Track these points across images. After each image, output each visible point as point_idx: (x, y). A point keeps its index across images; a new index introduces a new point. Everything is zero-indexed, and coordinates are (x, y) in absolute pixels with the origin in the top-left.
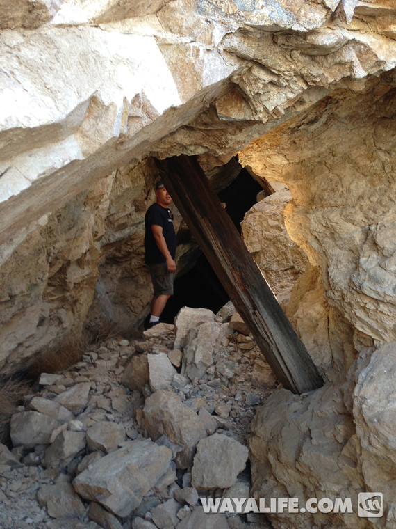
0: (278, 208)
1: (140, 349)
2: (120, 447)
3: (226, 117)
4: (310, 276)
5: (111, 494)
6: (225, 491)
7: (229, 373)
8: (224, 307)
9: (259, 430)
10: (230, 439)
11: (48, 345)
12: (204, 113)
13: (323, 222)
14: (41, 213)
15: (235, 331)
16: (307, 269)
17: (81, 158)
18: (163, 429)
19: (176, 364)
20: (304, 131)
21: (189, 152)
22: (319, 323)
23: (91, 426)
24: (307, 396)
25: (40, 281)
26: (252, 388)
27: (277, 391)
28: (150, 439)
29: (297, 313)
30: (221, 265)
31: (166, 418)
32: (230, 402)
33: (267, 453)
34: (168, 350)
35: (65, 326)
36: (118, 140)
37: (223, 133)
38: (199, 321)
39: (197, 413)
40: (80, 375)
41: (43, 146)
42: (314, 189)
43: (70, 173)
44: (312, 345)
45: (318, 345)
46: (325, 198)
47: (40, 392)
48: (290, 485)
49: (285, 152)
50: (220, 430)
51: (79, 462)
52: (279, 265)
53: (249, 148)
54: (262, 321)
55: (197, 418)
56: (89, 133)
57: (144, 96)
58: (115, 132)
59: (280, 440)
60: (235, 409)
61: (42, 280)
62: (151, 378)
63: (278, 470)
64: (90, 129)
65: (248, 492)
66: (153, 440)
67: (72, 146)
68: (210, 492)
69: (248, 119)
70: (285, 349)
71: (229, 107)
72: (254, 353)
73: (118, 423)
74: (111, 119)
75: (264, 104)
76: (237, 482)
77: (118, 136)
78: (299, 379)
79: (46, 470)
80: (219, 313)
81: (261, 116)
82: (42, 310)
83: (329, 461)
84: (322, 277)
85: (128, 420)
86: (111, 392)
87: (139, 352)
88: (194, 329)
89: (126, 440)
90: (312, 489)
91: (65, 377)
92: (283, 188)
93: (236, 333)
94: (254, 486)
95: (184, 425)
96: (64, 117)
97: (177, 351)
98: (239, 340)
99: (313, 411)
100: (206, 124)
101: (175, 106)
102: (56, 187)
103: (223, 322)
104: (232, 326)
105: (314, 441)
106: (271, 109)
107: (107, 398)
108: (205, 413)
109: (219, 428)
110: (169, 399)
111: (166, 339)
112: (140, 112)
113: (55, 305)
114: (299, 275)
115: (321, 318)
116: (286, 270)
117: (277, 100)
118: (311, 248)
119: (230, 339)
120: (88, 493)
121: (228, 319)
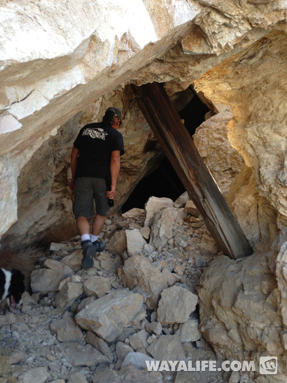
0: (221, 124)
1: (120, 226)
2: (107, 294)
3: (189, 52)
4: (244, 175)
5: (102, 325)
6: (180, 325)
7: (184, 243)
8: (181, 196)
9: (206, 284)
10: (185, 290)
11: (55, 223)
12: (172, 49)
13: (257, 134)
14: (53, 126)
15: (188, 214)
16: (242, 170)
17: (84, 83)
18: (137, 282)
19: (146, 237)
20: (245, 65)
21: (159, 80)
22: (251, 209)
23: (87, 279)
24: (241, 261)
25: (49, 178)
26: (201, 255)
27: (219, 257)
28: (128, 289)
29: (234, 201)
30: (180, 165)
31: (139, 274)
32: (184, 264)
33: (211, 300)
34: (140, 227)
35: (67, 210)
36: (110, 69)
37: (185, 65)
38: (162, 207)
39: (161, 271)
40: (78, 244)
41: (57, 74)
42: (251, 109)
43: (76, 95)
44: (246, 225)
45: (249, 225)
46: (259, 115)
47: (50, 255)
48: (227, 323)
49: (230, 81)
50: (178, 283)
51: (79, 303)
52: (220, 167)
53: (202, 78)
54: (209, 207)
55: (160, 274)
56: (90, 63)
57: (130, 35)
58: (109, 62)
59: (221, 291)
60: (188, 269)
61: (51, 177)
62: (128, 247)
63: (219, 312)
64: (90, 60)
65: (197, 326)
66: (130, 290)
67: (77, 74)
68: (170, 326)
69: (206, 53)
70: (225, 227)
71: (191, 43)
72: (202, 230)
73: (105, 277)
74: (106, 52)
75: (218, 41)
76: (189, 319)
77: (111, 65)
78: (235, 249)
79: (56, 309)
80: (177, 201)
81: (215, 50)
82: (51, 199)
83: (257, 306)
84: (255, 175)
85: (112, 276)
86: (100, 256)
87: (119, 228)
88: (159, 212)
89: (111, 289)
90: (244, 326)
91: (68, 246)
92: (225, 109)
93: (189, 216)
94: (202, 322)
95: (152, 279)
96: (72, 51)
97: (146, 228)
98: (191, 220)
99: (245, 271)
100: (173, 58)
101: (152, 42)
102: (65, 106)
103: (179, 208)
104: (186, 211)
105: (246, 293)
106: (223, 45)
107: (97, 260)
108: (167, 271)
109: (177, 282)
110: (141, 261)
111: (139, 219)
112: (126, 47)
113: (60, 195)
114: (236, 174)
115: (252, 205)
116: (226, 170)
117: (228, 38)
118: (247, 153)
119: (185, 220)
120: (86, 325)
121: (183, 206)
